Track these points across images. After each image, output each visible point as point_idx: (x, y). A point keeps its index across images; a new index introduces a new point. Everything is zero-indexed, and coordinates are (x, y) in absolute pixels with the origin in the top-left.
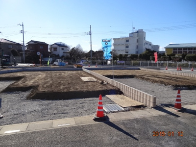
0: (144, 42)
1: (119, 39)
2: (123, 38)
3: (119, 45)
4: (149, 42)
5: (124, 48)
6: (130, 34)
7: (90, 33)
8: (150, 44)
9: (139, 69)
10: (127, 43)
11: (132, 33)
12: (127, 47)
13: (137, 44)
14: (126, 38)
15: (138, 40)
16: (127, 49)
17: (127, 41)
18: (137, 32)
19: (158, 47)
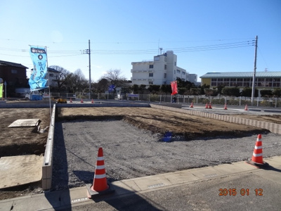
0: (175, 69)
1: (140, 63)
2: (145, 63)
3: (140, 71)
4: (182, 69)
5: (146, 76)
6: (155, 57)
7: (89, 52)
8: (184, 72)
9: (149, 106)
10: (151, 69)
11: (158, 56)
12: (151, 75)
13: (165, 71)
14: (150, 62)
15: (166, 66)
16: (151, 78)
17: (151, 66)
18: (165, 55)
19: (194, 76)
